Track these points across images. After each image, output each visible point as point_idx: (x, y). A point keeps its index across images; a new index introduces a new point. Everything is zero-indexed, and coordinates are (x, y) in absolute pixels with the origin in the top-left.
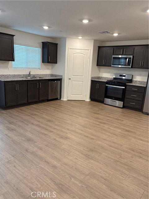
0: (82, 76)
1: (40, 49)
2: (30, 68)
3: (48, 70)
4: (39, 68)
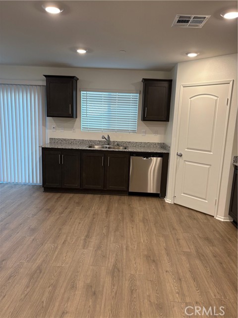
0: (210, 151)
1: (138, 95)
2: (115, 130)
3: (154, 134)
4: (134, 131)
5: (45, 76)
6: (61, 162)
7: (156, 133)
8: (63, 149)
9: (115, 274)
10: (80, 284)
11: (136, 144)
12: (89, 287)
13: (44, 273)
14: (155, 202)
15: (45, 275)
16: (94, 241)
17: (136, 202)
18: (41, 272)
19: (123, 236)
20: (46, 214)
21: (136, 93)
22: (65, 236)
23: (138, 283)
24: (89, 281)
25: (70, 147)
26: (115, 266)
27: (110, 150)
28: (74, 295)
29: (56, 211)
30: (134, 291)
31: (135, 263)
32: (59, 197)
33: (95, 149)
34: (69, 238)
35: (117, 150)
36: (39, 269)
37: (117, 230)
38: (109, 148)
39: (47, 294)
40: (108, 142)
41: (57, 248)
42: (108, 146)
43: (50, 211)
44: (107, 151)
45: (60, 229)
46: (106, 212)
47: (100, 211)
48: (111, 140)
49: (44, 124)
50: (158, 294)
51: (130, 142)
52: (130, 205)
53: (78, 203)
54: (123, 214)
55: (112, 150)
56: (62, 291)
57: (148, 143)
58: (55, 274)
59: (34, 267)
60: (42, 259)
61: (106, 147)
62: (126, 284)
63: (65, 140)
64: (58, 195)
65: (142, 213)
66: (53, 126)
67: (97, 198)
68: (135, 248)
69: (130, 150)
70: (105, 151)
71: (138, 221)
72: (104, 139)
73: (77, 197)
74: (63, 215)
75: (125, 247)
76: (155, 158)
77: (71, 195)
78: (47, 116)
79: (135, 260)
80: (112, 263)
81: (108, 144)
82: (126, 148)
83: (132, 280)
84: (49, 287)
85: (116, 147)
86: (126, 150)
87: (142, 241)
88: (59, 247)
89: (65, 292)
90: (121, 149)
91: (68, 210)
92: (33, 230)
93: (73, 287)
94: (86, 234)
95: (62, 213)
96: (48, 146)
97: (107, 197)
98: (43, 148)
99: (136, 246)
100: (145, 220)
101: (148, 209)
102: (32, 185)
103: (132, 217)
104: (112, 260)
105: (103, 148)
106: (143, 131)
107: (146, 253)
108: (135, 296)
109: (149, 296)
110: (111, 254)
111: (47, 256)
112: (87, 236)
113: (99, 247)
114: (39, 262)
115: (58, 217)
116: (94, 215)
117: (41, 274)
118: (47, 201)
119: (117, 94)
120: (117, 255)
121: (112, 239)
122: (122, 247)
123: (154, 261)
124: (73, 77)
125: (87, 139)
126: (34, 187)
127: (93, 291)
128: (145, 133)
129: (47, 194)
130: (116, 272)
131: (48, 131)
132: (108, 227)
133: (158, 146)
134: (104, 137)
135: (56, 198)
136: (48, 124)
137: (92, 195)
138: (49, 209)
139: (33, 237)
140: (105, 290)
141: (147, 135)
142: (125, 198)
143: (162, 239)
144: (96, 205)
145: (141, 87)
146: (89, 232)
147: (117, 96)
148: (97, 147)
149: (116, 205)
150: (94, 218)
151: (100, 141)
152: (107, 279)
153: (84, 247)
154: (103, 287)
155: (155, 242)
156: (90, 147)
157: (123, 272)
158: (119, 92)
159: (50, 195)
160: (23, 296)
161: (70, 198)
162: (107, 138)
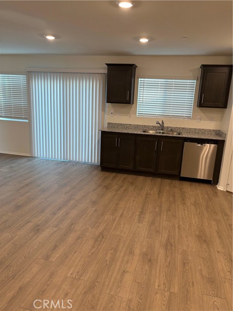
1: (195, 81)
2: (169, 115)
3: (210, 120)
4: (189, 117)
5: (107, 64)
6: (118, 145)
7: (211, 119)
8: (119, 133)
9: (169, 247)
10: (137, 251)
11: (190, 130)
12: (145, 255)
13: (106, 238)
14: (207, 188)
15: (107, 240)
16: (148, 217)
17: (187, 187)
18: (103, 237)
19: (174, 216)
20: (105, 190)
21: (194, 79)
22: (122, 210)
23: (190, 258)
24: (144, 250)
25: (126, 131)
26: (168, 240)
27: (164, 135)
28: (133, 259)
29: (112, 188)
30: (186, 264)
31: (187, 241)
32: (115, 177)
33: (149, 134)
34: (125, 212)
35: (171, 135)
36: (102, 235)
37: (169, 210)
38: (163, 133)
39: (109, 255)
40: (162, 127)
41: (115, 219)
42: (161, 131)
43: (107, 188)
44: (161, 136)
45: (117, 204)
46: (158, 194)
47: (152, 192)
48: (165, 125)
49: (104, 110)
50: (209, 269)
51: (184, 128)
52: (181, 189)
53: (132, 183)
54: (174, 196)
55: (166, 135)
56: (122, 254)
57: (203, 129)
58: (115, 241)
59: (97, 233)
60: (103, 227)
61: (160, 133)
62: (179, 257)
63: (121, 124)
64: (114, 174)
65: (193, 197)
66: (111, 112)
67: (149, 180)
68: (187, 228)
69: (184, 136)
70: (158, 136)
71: (189, 204)
72: (158, 125)
73: (131, 177)
74: (118, 192)
75: (177, 226)
76: (208, 145)
77: (125, 176)
78: (107, 102)
79: (187, 238)
80: (165, 239)
81: (162, 130)
82: (180, 134)
83: (184, 255)
84: (111, 250)
85: (170, 133)
86: (180, 136)
87: (194, 222)
88: (117, 219)
89: (124, 256)
90: (175, 135)
91: (123, 188)
92: (94, 203)
93: (131, 253)
94: (140, 210)
95: (118, 190)
96: (106, 130)
97: (159, 180)
98: (102, 132)
99: (187, 226)
100: (196, 204)
101: (199, 194)
102: (91, 165)
103: (184, 200)
104: (165, 236)
105: (157, 133)
106: (198, 117)
107: (197, 233)
108: (187, 268)
109: (201, 270)
110: (164, 230)
111: (107, 225)
112: (142, 213)
113: (152, 223)
114: (101, 229)
115: (114, 193)
116: (146, 195)
117: (104, 239)
118: (104, 179)
119: (174, 80)
120: (169, 231)
121: (165, 217)
122: (174, 225)
123: (205, 241)
124: (132, 65)
125: (141, 124)
126: (93, 167)
127: (148, 258)
128: (201, 119)
129: (104, 173)
130: (169, 245)
131: (106, 116)
132: (160, 207)
133: (213, 133)
134: (158, 123)
135: (112, 177)
136: (107, 109)
137: (144, 177)
138: (106, 186)
139: (94, 209)
140: (159, 259)
141: (202, 122)
142: (177, 183)
143: (213, 223)
144: (148, 186)
145: (199, 73)
146: (142, 209)
147: (174, 83)
148: (151, 132)
149: (168, 188)
150: (147, 198)
151: (154, 127)
152: (160, 251)
153: (139, 222)
154: (158, 256)
155: (207, 224)
156: (144, 132)
157: (175, 246)
158: (175, 79)
159: (107, 174)
160: (90, 254)
161: (125, 178)
162: (161, 124)
